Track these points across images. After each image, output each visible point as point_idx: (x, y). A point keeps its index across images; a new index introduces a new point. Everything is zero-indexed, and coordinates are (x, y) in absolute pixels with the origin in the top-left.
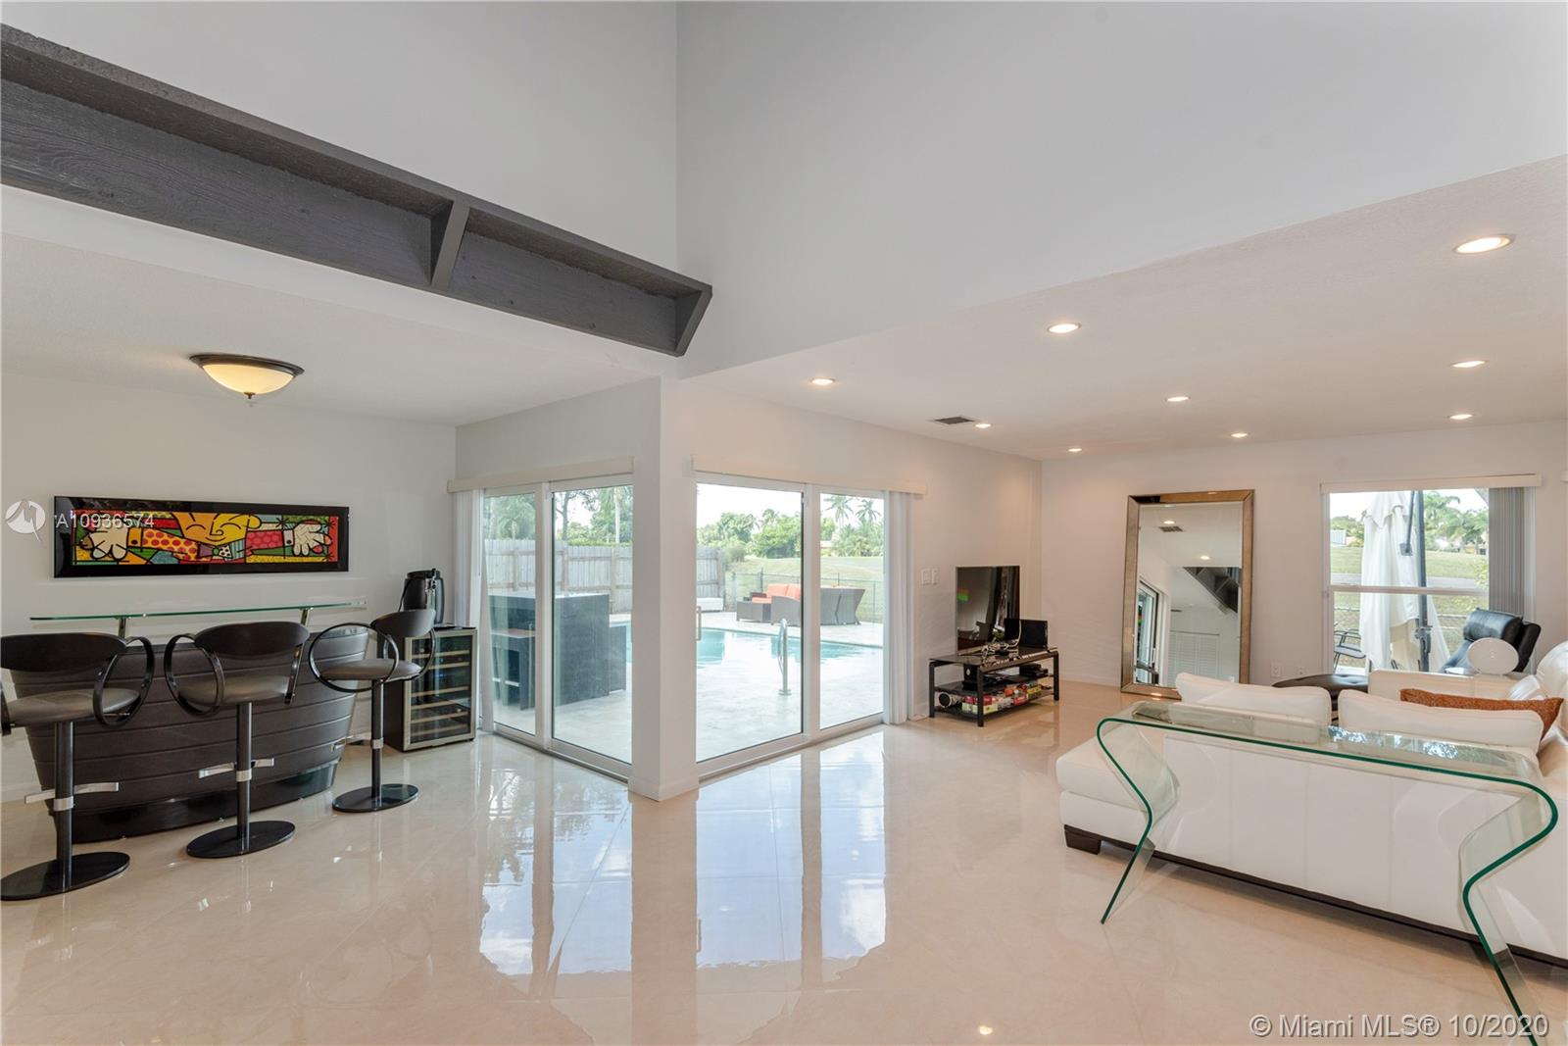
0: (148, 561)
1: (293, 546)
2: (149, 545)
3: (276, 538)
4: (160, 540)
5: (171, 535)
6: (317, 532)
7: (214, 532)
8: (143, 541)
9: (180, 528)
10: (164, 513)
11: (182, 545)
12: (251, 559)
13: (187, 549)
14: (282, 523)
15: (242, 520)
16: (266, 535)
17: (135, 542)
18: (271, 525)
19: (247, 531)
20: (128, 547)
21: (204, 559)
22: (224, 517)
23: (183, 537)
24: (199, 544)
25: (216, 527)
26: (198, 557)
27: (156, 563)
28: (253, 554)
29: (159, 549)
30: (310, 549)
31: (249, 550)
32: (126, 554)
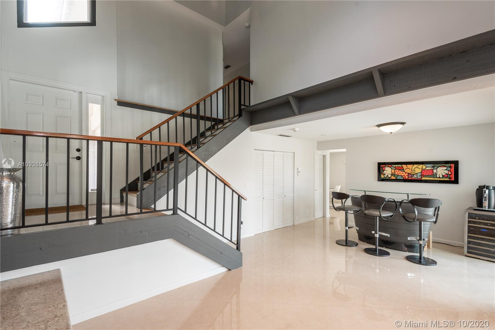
0: (396, 178)
1: (437, 174)
2: (396, 174)
3: (431, 172)
4: (399, 172)
5: (402, 171)
6: (446, 170)
7: (412, 170)
8: (395, 173)
9: (403, 169)
10: (400, 165)
11: (404, 174)
12: (423, 179)
13: (405, 175)
14: (433, 167)
15: (420, 166)
16: (428, 171)
17: (393, 173)
18: (429, 168)
19: (422, 170)
20: (392, 174)
21: (410, 178)
22: (415, 166)
23: (404, 172)
24: (408, 174)
25: (413, 169)
26: (408, 177)
27: (398, 178)
28: (424, 177)
29: (399, 175)
30: (443, 176)
31: (422, 176)
32: (391, 177)
